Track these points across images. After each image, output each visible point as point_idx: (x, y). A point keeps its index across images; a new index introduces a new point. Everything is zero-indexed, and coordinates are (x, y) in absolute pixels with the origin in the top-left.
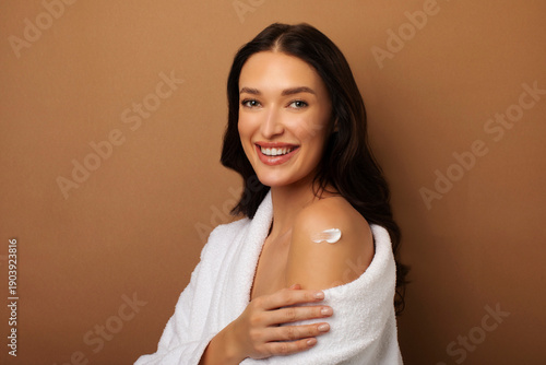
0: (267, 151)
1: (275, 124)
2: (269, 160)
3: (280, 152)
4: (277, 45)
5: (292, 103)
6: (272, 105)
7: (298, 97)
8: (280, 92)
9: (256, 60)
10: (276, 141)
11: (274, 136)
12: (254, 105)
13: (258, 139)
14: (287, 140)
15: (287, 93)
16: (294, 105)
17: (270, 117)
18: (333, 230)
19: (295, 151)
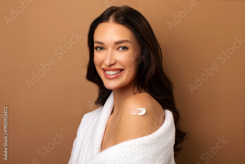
0: (108, 73)
1: (111, 59)
2: (109, 77)
3: (114, 73)
4: (112, 19)
5: (119, 47)
6: (110, 49)
7: (123, 45)
8: (113, 43)
9: (101, 27)
10: (113, 67)
11: (111, 65)
12: (101, 49)
13: (103, 66)
14: (118, 66)
15: (117, 43)
16: (121, 49)
17: (109, 55)
18: (142, 109)
19: (122, 72)
